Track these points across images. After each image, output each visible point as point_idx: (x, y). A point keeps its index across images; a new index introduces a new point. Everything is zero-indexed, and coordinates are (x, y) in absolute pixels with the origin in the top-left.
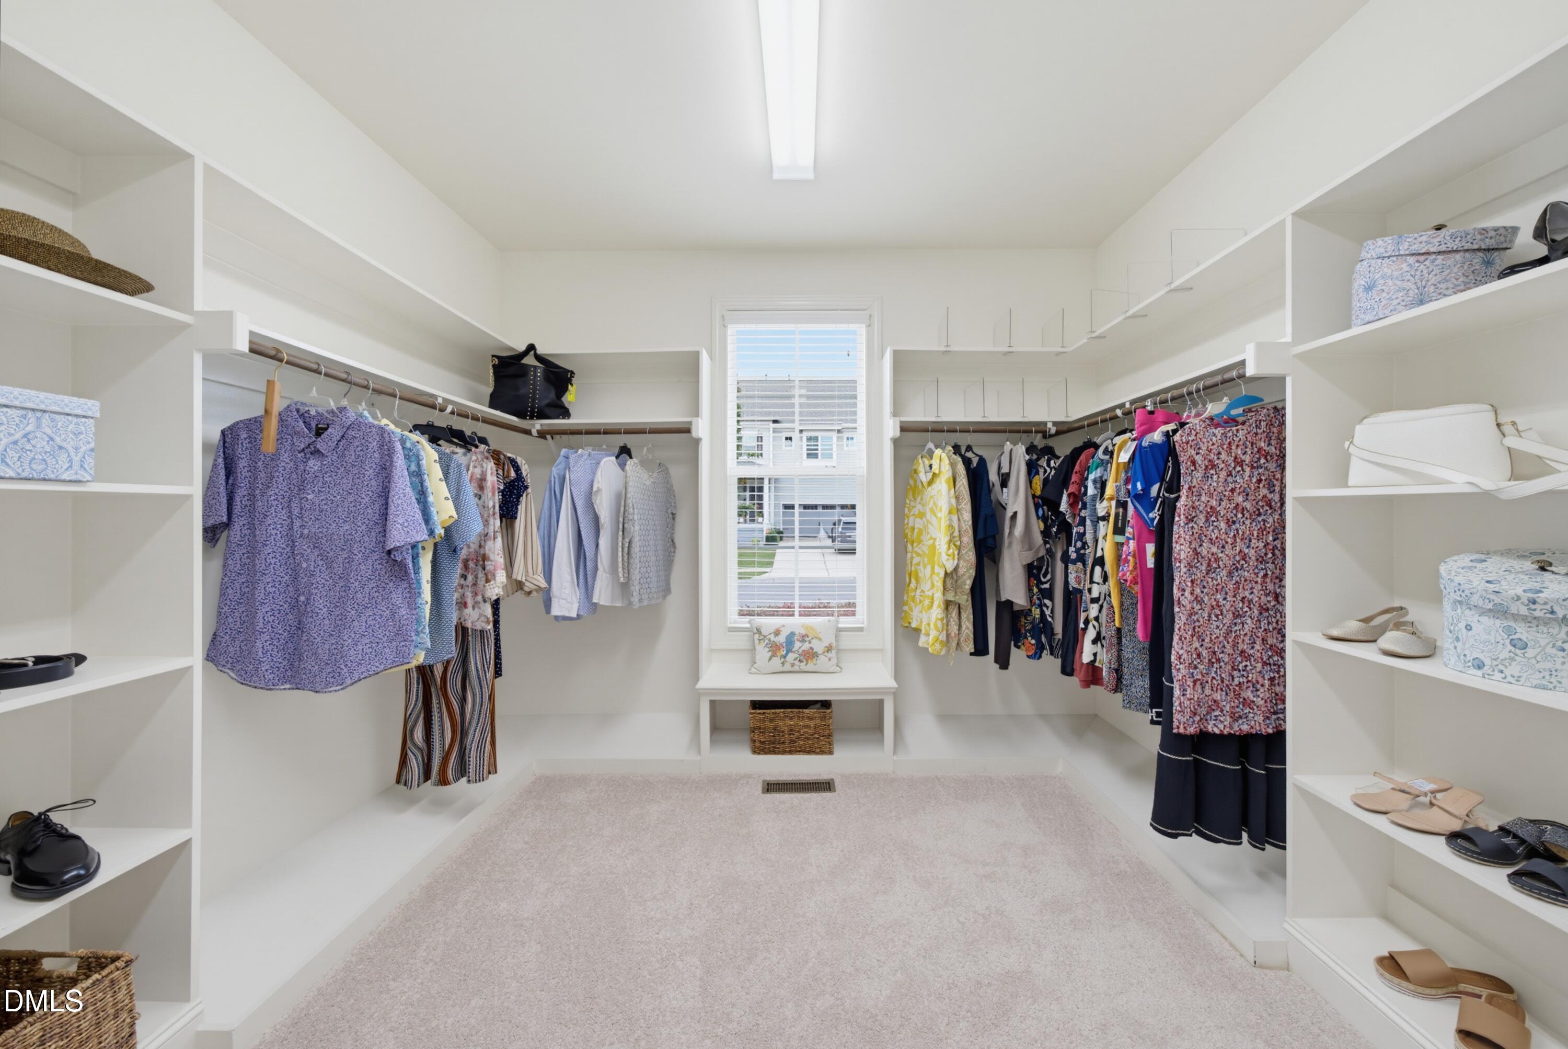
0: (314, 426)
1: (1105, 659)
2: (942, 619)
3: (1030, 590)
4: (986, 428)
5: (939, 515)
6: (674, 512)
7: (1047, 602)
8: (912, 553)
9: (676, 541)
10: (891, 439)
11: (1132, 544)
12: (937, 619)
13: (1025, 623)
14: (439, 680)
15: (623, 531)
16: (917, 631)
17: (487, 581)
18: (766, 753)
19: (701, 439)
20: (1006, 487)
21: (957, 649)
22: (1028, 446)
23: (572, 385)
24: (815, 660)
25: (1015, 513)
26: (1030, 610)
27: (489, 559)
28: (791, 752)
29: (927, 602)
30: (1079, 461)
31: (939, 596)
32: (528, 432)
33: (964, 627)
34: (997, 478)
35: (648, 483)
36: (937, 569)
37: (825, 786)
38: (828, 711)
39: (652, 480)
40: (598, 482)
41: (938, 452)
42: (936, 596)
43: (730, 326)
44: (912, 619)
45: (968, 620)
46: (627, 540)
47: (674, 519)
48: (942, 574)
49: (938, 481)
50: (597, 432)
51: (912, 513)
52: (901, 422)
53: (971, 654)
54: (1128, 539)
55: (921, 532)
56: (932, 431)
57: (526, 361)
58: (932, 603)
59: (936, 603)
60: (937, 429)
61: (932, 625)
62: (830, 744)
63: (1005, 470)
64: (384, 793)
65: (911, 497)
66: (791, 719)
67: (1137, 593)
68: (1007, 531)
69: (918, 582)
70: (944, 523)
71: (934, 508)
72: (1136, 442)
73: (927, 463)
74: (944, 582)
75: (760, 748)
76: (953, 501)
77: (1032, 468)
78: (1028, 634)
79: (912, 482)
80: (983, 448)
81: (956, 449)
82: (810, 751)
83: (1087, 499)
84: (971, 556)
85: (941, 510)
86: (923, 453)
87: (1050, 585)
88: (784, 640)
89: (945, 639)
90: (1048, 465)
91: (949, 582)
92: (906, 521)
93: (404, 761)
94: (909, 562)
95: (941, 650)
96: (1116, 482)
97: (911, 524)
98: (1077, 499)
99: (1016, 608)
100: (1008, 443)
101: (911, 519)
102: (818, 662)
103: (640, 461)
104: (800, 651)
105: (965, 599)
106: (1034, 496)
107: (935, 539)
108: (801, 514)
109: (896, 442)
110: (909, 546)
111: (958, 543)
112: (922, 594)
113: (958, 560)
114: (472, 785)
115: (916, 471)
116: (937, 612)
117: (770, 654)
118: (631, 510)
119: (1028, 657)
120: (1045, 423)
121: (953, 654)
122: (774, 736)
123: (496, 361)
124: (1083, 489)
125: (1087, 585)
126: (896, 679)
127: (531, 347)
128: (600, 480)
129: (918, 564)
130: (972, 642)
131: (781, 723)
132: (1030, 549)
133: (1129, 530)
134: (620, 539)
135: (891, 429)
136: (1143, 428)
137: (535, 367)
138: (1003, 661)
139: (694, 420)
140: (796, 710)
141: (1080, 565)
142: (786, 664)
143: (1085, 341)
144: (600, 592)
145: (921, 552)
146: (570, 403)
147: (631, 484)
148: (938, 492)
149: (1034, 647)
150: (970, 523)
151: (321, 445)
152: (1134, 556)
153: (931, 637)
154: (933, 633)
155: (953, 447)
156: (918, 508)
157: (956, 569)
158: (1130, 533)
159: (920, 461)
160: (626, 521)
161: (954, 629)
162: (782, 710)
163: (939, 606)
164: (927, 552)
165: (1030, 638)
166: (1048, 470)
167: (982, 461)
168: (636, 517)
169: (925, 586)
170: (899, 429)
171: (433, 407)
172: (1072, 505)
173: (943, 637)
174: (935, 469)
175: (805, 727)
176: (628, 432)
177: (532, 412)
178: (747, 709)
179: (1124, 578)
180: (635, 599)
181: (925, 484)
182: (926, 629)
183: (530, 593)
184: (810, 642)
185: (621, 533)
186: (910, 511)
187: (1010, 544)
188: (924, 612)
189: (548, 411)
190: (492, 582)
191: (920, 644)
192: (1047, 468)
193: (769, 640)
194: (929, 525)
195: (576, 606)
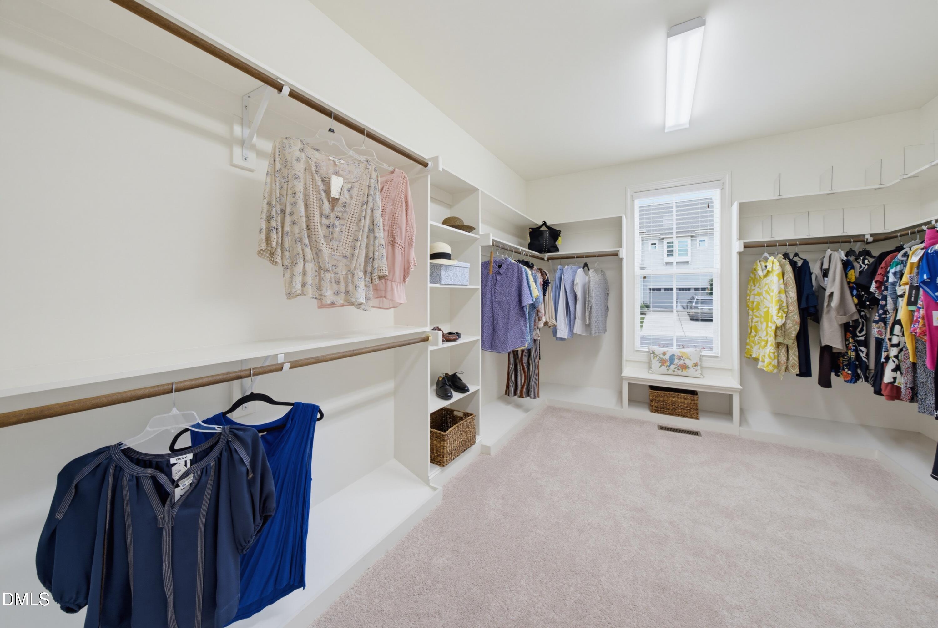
0: (497, 264)
1: (902, 381)
2: (774, 353)
3: (846, 339)
4: (810, 242)
5: (772, 294)
6: (608, 293)
7: (862, 348)
8: (752, 316)
9: (609, 307)
10: (737, 252)
11: (922, 312)
12: (770, 352)
13: (843, 360)
14: (520, 358)
15: (588, 302)
16: (756, 360)
17: (539, 320)
18: (658, 413)
19: (623, 258)
20: (827, 277)
21: (786, 371)
22: (847, 250)
23: (560, 237)
24: (687, 370)
25: (832, 293)
26: (847, 353)
27: (540, 312)
28: (673, 415)
29: (763, 343)
30: (884, 261)
31: (771, 340)
32: (543, 259)
33: (791, 359)
34: (820, 271)
35: (598, 280)
36: (770, 324)
37: (696, 434)
38: (696, 396)
39: (599, 278)
40: (577, 280)
41: (771, 258)
42: (769, 340)
43: (635, 200)
44: (753, 353)
45: (795, 355)
46: (590, 306)
47: (608, 296)
48: (774, 327)
49: (771, 275)
50: (573, 257)
51: (752, 293)
52: (744, 243)
53: (797, 375)
54: (919, 308)
55: (759, 304)
56: (767, 246)
57: (542, 229)
58: (767, 343)
59: (769, 344)
60: (771, 246)
61: (767, 356)
62: (697, 414)
63: (825, 266)
64: (500, 398)
65: (752, 284)
66: (674, 397)
67: (925, 341)
68: (826, 304)
69: (756, 331)
70: (775, 298)
71: (768, 290)
72: (925, 250)
73: (763, 264)
74: (776, 332)
75: (657, 410)
76: (782, 286)
77: (847, 265)
78: (845, 368)
79: (752, 276)
80: (806, 254)
81: (786, 256)
82: (685, 416)
83: (888, 284)
84: (797, 317)
85: (773, 292)
86: (761, 259)
87: (865, 338)
88: (669, 358)
89: (776, 364)
90: (863, 263)
91: (779, 332)
92: (748, 298)
93: (508, 387)
94: (750, 321)
95: (773, 370)
96: (911, 274)
97: (751, 299)
98: (882, 284)
99: (834, 351)
100: (829, 250)
101: (752, 296)
102: (689, 371)
103: (594, 270)
104: (678, 364)
105: (791, 342)
106: (849, 283)
107: (769, 308)
108: (677, 294)
109: (740, 254)
110: (751, 312)
111: (786, 310)
112: (760, 339)
113: (786, 320)
114: (531, 400)
115: (755, 269)
116: (770, 348)
117: (660, 364)
118: (592, 292)
119: (845, 381)
120: (864, 235)
121: (783, 373)
122: (663, 405)
123: (531, 230)
124: (885, 278)
125: (888, 336)
126: (741, 385)
127: (545, 224)
128: (577, 279)
129: (757, 322)
130: (798, 368)
131: (668, 399)
132: (845, 314)
133: (920, 303)
134: (587, 305)
135: (737, 246)
136: (932, 241)
137: (546, 231)
138: (825, 382)
139: (620, 249)
140: (676, 394)
141: (881, 324)
142: (670, 370)
143: (898, 180)
144: (577, 328)
145: (759, 315)
146: (559, 244)
147: (591, 280)
148: (771, 281)
149: (850, 376)
150: (796, 298)
151: (500, 271)
152: (923, 318)
153: (766, 362)
154: (767, 360)
155: (783, 255)
156: (757, 290)
157: (784, 324)
158: (920, 305)
159: (759, 263)
160: (589, 297)
161: (783, 359)
162: (668, 392)
163: (771, 345)
164: (763, 315)
165: (846, 370)
166: (863, 266)
167: (806, 262)
168: (594, 295)
169: (763, 334)
170: (742, 247)
171: (520, 253)
172: (878, 288)
173: (775, 362)
174: (769, 268)
175: (682, 402)
176: (587, 257)
177: (545, 250)
178: (648, 390)
179: (915, 332)
180: (593, 332)
181: (762, 277)
182: (762, 358)
183: (550, 327)
184: (684, 360)
185: (587, 303)
186: (750, 292)
187: (828, 312)
188: (761, 349)
189: (551, 249)
190: (541, 321)
191: (759, 367)
192: (862, 264)
193: (660, 357)
194: (765, 300)
195: (567, 334)
